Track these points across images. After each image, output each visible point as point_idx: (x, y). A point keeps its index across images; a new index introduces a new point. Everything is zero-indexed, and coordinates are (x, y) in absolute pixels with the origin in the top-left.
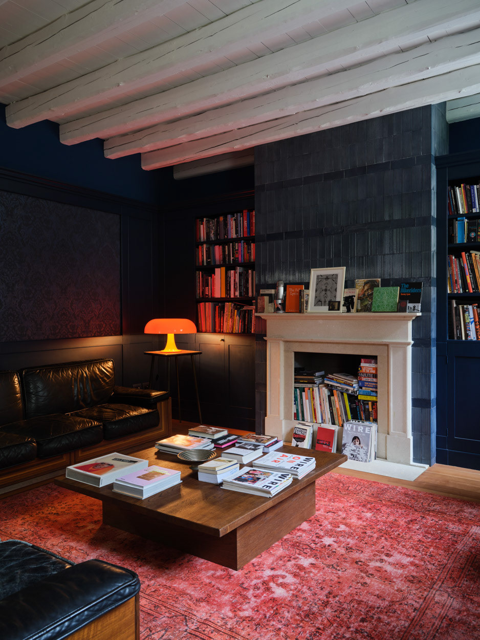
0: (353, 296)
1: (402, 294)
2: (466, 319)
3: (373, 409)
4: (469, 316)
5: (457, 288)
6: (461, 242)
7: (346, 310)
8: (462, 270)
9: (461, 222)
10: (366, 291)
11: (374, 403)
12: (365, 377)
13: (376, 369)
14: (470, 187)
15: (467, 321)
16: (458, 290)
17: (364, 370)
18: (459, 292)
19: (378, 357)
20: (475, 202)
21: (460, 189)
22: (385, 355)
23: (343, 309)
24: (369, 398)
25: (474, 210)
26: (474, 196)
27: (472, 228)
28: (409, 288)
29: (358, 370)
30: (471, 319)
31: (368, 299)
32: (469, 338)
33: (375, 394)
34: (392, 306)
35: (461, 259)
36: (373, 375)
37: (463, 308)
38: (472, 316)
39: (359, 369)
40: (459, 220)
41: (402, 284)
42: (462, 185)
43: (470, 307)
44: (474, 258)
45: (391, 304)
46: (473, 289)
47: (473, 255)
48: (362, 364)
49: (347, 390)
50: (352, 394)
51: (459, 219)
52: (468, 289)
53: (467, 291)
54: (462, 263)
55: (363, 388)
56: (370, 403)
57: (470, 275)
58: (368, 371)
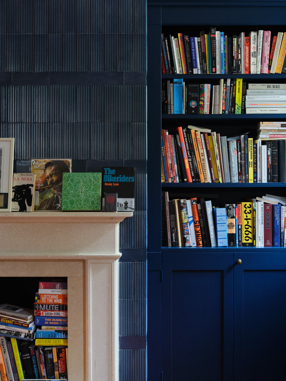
0: (28, 185)
1: (106, 184)
2: (184, 218)
3: (58, 358)
4: (187, 213)
5: (172, 176)
6: (178, 113)
7: (18, 207)
8: (179, 150)
9: (178, 85)
10: (48, 178)
11: (62, 350)
12: (46, 310)
13: (65, 298)
14: (189, 39)
15: (185, 221)
16: (174, 178)
17: (43, 300)
18: (175, 182)
19: (68, 279)
20: (196, 60)
21: (176, 39)
22: (80, 275)
23: (13, 205)
24: (52, 342)
25: (195, 71)
26: (195, 51)
27: (193, 95)
28: (116, 175)
29: (34, 301)
30: (189, 218)
31: (52, 189)
32: (187, 245)
33: (63, 336)
34: (93, 202)
35: (178, 136)
36: (59, 307)
37: (179, 203)
38: (190, 214)
39: (36, 298)
40: (176, 83)
41: (106, 169)
42: (179, 35)
43: (188, 202)
44: (193, 136)
45: (91, 199)
46: (193, 178)
47: (193, 132)
48: (41, 291)
49: (18, 334)
50: (26, 339)
51: (175, 80)
52: (187, 178)
53: (185, 180)
54: (179, 142)
55: (43, 327)
56: (54, 350)
57: (188, 158)
58: (51, 301)
